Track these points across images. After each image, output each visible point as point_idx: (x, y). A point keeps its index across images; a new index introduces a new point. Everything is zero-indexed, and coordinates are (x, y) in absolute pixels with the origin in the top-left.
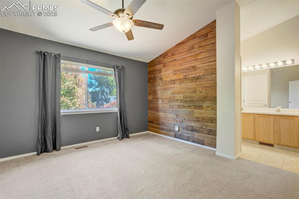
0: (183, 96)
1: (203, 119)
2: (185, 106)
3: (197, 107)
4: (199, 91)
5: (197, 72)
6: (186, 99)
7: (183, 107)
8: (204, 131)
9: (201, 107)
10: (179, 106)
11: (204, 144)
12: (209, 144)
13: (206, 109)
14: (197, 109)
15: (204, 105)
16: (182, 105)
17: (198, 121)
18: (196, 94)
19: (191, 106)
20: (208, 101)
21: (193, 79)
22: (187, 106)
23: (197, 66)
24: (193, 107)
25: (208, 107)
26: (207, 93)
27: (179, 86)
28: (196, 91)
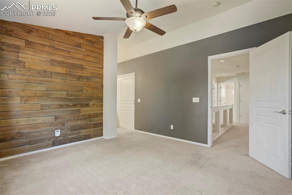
0: (66, 93)
1: (89, 116)
2: (70, 105)
3: (84, 105)
4: (86, 90)
5: (84, 72)
6: (70, 98)
7: (66, 106)
8: (90, 126)
9: (87, 105)
10: (60, 105)
11: (90, 138)
12: (95, 136)
13: (93, 106)
14: (84, 107)
15: (91, 103)
16: (65, 104)
17: (85, 119)
18: (82, 93)
19: (77, 105)
20: (94, 100)
21: (80, 77)
22: (72, 105)
23: (84, 66)
24: (80, 106)
25: (94, 105)
26: (93, 93)
27: (60, 81)
28: (82, 90)
